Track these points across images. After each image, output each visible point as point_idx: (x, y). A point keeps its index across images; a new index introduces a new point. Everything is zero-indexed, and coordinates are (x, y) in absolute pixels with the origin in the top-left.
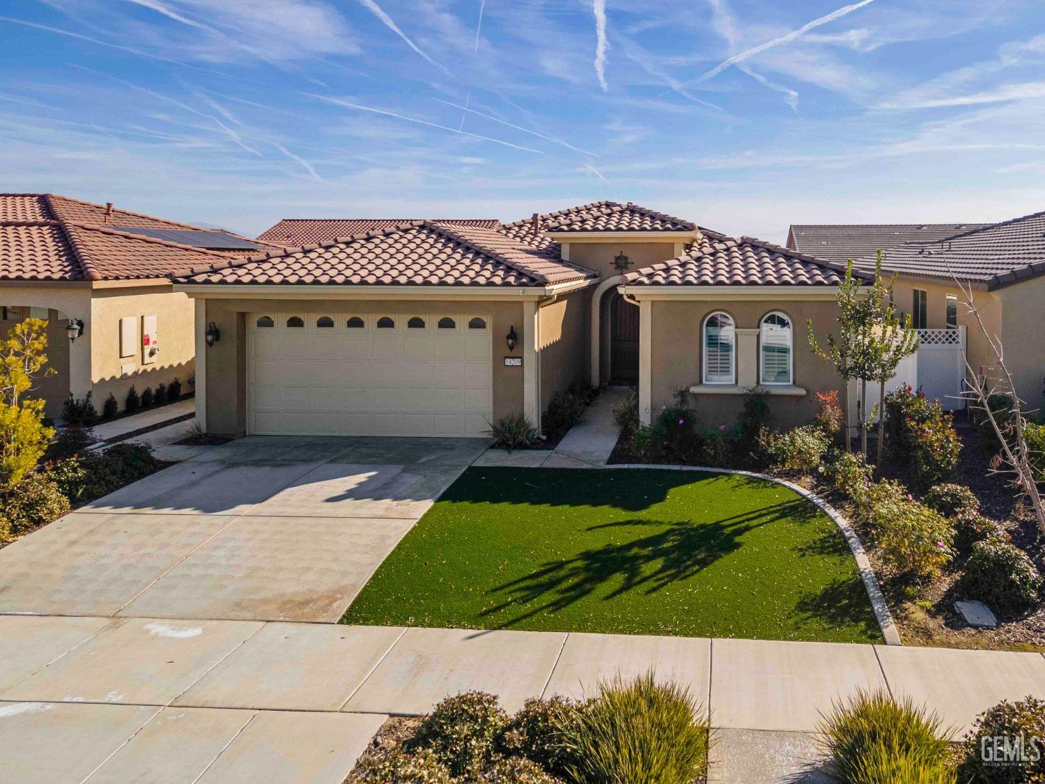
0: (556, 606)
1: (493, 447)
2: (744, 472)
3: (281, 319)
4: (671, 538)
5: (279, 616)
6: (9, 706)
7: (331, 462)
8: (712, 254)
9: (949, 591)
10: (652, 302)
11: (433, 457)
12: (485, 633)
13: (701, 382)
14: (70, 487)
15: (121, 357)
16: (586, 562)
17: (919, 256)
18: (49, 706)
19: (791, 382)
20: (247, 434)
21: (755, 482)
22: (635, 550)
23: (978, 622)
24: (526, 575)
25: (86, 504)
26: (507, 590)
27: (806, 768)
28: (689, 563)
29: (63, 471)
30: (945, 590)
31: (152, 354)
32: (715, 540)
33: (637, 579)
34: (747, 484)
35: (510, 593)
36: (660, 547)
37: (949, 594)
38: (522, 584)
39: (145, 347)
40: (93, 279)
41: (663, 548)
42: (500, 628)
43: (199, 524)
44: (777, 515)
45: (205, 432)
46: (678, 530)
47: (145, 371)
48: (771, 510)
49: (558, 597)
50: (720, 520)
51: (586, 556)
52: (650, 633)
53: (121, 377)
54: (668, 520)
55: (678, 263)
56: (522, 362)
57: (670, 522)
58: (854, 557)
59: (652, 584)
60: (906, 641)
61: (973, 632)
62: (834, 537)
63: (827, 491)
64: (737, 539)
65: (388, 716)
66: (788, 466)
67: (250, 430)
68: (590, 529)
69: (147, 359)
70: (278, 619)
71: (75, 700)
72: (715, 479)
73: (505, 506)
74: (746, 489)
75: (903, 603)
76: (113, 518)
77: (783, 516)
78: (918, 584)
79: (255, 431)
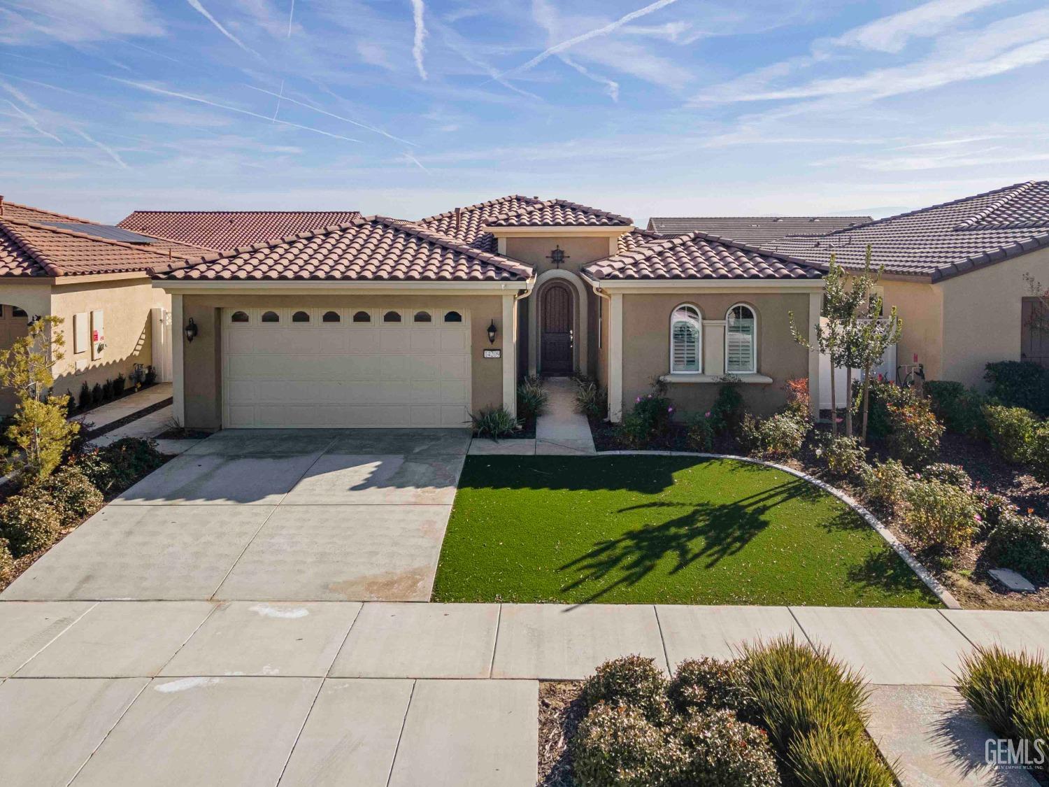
0: (630, 580)
1: (475, 436)
2: (733, 457)
3: (255, 315)
4: (701, 518)
5: (371, 597)
6: (177, 681)
7: (328, 452)
8: (671, 249)
9: (978, 560)
10: (623, 295)
11: (425, 447)
12: (575, 607)
13: (669, 372)
14: (96, 481)
15: (75, 353)
16: (635, 541)
17: (816, 249)
18: (217, 680)
19: (755, 371)
20: (223, 428)
21: (748, 465)
22: (673, 530)
23: (1018, 587)
24: (584, 554)
25: (115, 497)
26: (574, 567)
27: (946, 715)
28: (729, 540)
29: (87, 465)
30: (976, 560)
31: (100, 349)
32: (742, 519)
33: (690, 556)
34: (742, 467)
35: (579, 570)
36: (696, 526)
37: (980, 563)
38: (585, 563)
39: (95, 343)
40: (56, 275)
41: (698, 527)
42: (587, 601)
43: (240, 513)
44: (785, 495)
45: (183, 426)
46: (702, 510)
47: (94, 366)
48: (778, 490)
49: (625, 573)
50: (736, 501)
51: (631, 535)
52: (728, 603)
53: (76, 373)
54: (689, 502)
55: (644, 257)
56: (501, 354)
57: (691, 504)
58: (877, 532)
59: (704, 560)
60: (965, 606)
61: (1019, 596)
62: (849, 513)
63: (819, 472)
64: (762, 518)
65: (538, 681)
66: (771, 449)
67: (226, 424)
68: (620, 511)
69: (96, 355)
70: (372, 599)
71: (235, 674)
72: (708, 463)
73: (525, 492)
74: (743, 472)
75: (944, 572)
76: (151, 509)
77: (791, 496)
78: (949, 555)
79: (231, 423)
